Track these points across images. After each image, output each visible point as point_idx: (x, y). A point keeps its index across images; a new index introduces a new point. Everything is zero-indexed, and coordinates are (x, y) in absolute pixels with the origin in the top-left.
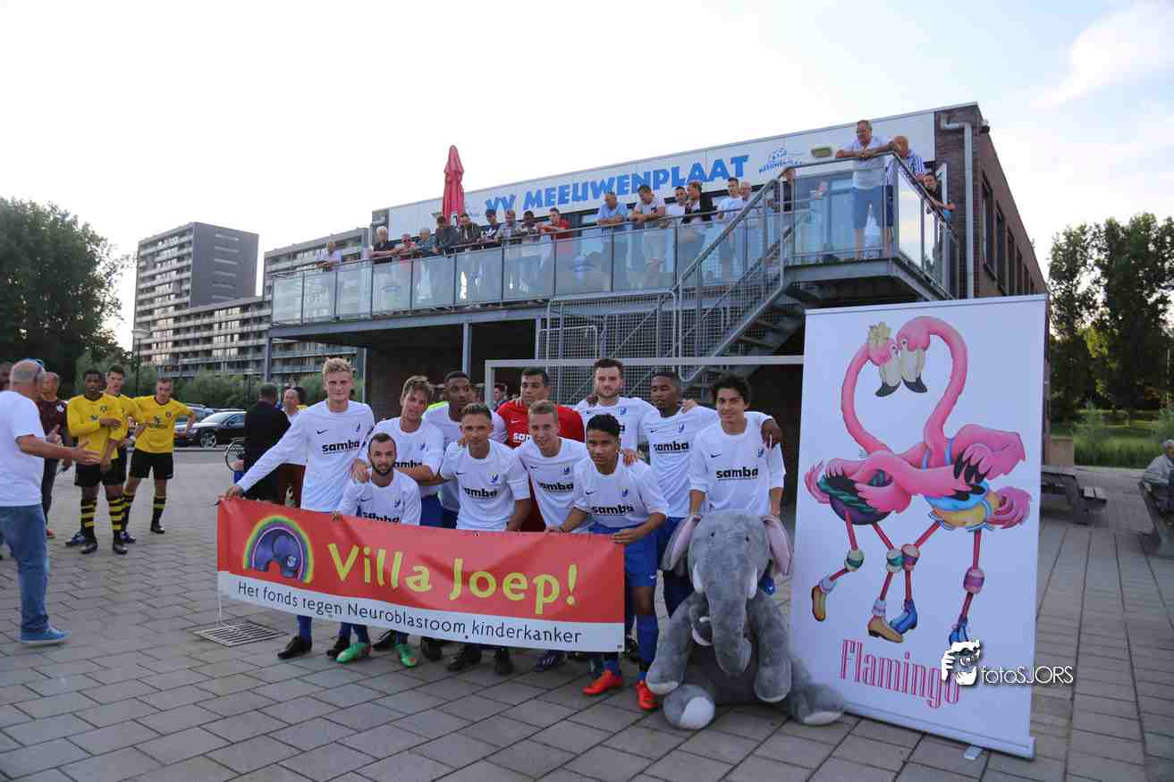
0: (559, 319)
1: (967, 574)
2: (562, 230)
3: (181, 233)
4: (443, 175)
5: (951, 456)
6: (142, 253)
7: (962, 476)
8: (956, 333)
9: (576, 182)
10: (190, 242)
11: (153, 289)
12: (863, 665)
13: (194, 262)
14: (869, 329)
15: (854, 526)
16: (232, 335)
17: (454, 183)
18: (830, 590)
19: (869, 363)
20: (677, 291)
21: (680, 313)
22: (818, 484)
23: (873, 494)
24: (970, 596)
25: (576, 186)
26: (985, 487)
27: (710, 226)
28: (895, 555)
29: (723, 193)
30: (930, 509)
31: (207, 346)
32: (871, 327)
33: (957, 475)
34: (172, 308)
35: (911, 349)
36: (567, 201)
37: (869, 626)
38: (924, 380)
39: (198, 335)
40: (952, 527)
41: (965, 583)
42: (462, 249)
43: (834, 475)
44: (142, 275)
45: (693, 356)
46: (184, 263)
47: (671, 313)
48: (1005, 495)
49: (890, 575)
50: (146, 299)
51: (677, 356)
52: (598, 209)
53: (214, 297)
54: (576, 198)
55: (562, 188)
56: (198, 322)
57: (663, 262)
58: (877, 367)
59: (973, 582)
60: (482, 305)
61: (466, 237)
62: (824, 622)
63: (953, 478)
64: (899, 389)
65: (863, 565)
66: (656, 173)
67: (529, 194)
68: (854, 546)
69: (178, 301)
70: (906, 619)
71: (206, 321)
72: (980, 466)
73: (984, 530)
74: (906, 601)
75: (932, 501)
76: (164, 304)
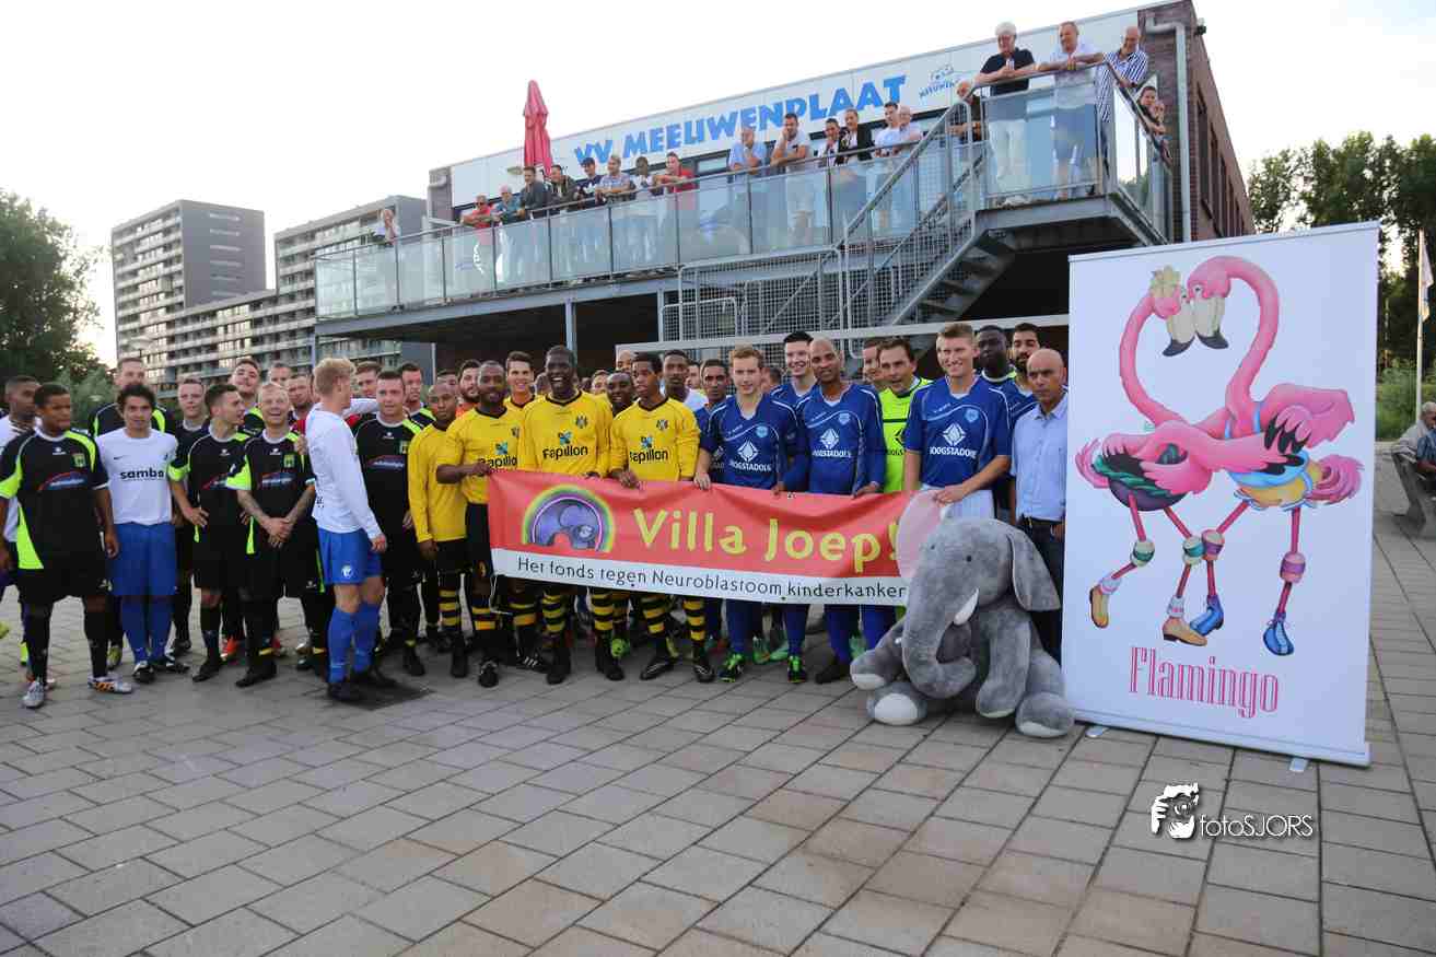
0: (694, 291)
1: (1284, 562)
2: (683, 180)
3: (166, 215)
4: (524, 119)
5: (1260, 422)
6: (118, 243)
7: (1275, 444)
8: (1265, 276)
9: (688, 120)
10: (178, 225)
11: (135, 287)
12: (1158, 677)
13: (184, 251)
14: (1151, 276)
15: (1141, 513)
16: (242, 340)
17: (537, 128)
18: (1115, 589)
19: (1153, 315)
20: (842, 247)
21: (848, 275)
22: (1092, 466)
23: (1165, 475)
24: (1288, 585)
25: (688, 125)
26: (1305, 457)
27: (870, 165)
28: (1193, 544)
29: (882, 124)
30: (1236, 487)
31: (212, 356)
32: (1155, 274)
33: (1268, 445)
34: (162, 311)
35: (1207, 295)
36: (678, 145)
37: (1164, 628)
38: (1224, 334)
39: (199, 342)
40: (1263, 506)
41: (1282, 570)
42: (558, 209)
43: (1113, 454)
44: (120, 271)
45: (865, 326)
46: (173, 253)
47: (835, 275)
48: (1330, 465)
49: (1188, 567)
50: (129, 302)
51: (846, 327)
52: (729, 151)
53: (215, 293)
54: (690, 140)
55: (671, 129)
56: (198, 326)
57: (812, 214)
58: (1164, 322)
59: (1291, 569)
60: (585, 280)
61: (560, 194)
62: (1109, 627)
63: (1264, 449)
64: (1193, 344)
65: (1154, 557)
66: (790, 103)
67: (629, 138)
68: (1142, 535)
69: (169, 301)
70: (1210, 618)
71: (208, 324)
72: (1297, 434)
73: (1304, 508)
74: (1209, 597)
75: (1238, 477)
76: (152, 306)
